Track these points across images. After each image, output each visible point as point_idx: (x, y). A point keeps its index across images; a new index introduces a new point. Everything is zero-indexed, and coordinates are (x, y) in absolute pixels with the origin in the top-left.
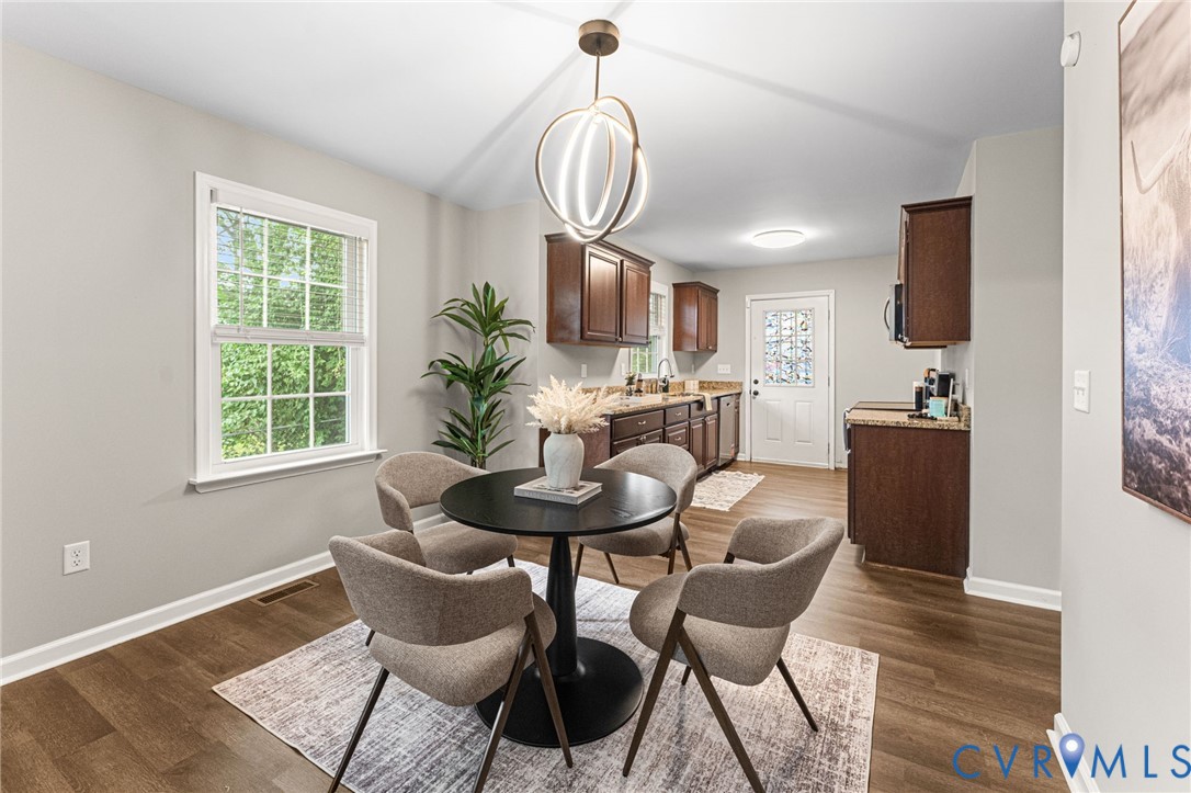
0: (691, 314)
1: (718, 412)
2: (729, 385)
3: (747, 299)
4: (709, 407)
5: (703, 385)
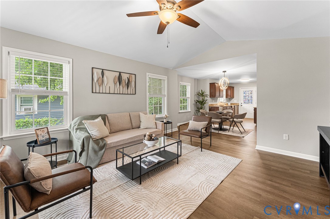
0: (229, 92)
1: (234, 108)
2: (236, 104)
3: (240, 88)
4: (233, 107)
5: (231, 104)
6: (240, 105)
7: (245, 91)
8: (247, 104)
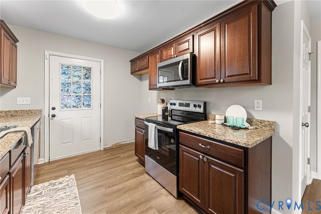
6: (46, 114)
7: (66, 67)
8: (73, 109)
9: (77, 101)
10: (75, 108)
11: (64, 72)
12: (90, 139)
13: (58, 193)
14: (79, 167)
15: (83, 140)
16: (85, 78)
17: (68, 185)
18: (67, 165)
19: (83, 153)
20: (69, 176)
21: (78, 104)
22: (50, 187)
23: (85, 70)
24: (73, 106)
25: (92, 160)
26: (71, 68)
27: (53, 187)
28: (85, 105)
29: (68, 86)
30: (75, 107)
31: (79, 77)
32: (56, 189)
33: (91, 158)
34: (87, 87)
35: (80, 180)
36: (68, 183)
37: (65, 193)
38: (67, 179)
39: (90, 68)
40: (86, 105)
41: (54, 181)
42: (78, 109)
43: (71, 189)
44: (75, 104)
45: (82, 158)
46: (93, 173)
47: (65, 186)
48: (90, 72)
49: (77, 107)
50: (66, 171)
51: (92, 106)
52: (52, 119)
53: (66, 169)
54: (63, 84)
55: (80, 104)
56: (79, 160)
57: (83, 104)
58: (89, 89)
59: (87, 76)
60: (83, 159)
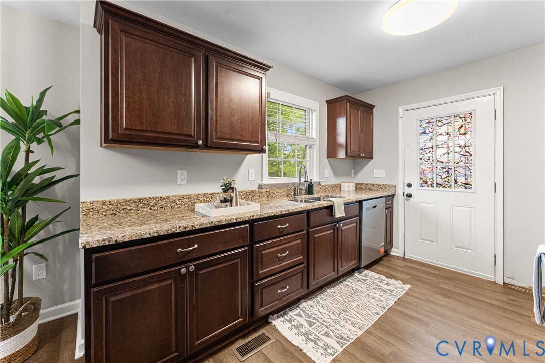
0: (341, 126)
2: (383, 187)
3: (401, 110)
5: (359, 187)
6: (400, 192)
7: (427, 123)
8: (438, 188)
9: (444, 176)
10: (441, 187)
11: (423, 131)
12: (470, 250)
13: (376, 291)
14: (427, 283)
15: (456, 246)
16: (460, 134)
17: (392, 291)
18: (417, 271)
19: (454, 268)
20: (404, 284)
21: (445, 181)
22: (377, 281)
23: (460, 120)
24: (437, 183)
25: (457, 287)
26: (433, 122)
27: (378, 283)
28: (459, 183)
29: (430, 152)
30: (441, 185)
31: (447, 134)
32: (379, 286)
33: (461, 283)
34: (464, 150)
35: (410, 297)
36: (394, 289)
37: (381, 296)
38: (399, 285)
39: (470, 114)
40: (461, 184)
41: (384, 278)
42: (445, 189)
43: (390, 297)
44: (440, 181)
45: (447, 275)
46: (437, 301)
47: (388, 290)
48: (469, 120)
49: (444, 185)
50: (408, 277)
51: (473, 186)
52: (407, 200)
53: (411, 274)
54: (422, 149)
55: (449, 181)
56: (438, 274)
57: (455, 180)
58: (468, 154)
59: (462, 131)
60: (446, 277)
